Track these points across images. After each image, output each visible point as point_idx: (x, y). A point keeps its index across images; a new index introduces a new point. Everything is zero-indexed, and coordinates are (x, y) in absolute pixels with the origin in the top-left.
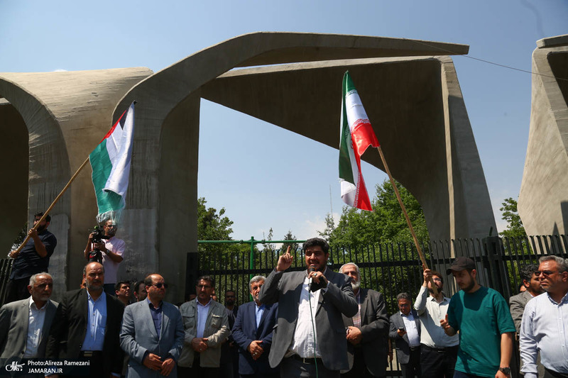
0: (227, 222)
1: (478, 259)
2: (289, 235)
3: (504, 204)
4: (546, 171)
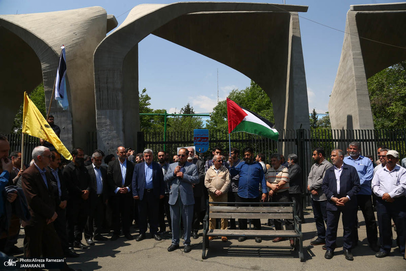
0: (148, 98)
1: (293, 140)
2: (188, 106)
4: (344, 87)
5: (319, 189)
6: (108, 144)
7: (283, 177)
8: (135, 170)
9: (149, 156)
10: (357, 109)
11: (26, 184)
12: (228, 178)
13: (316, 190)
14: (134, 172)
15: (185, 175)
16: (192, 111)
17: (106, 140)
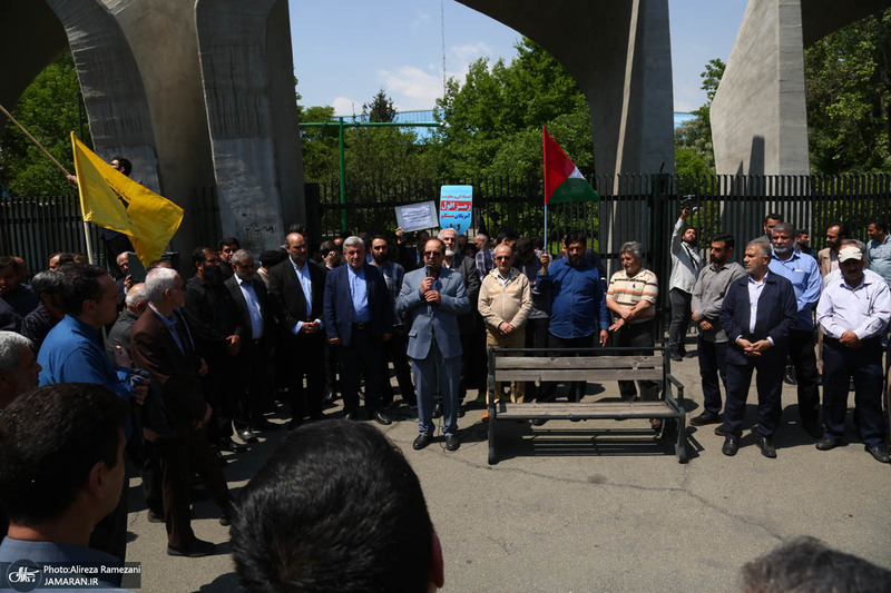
2: (381, 96)
3: (709, 68)
4: (753, 72)
5: (716, 320)
6: (244, 215)
7: (647, 294)
8: (327, 282)
9: (358, 252)
10: (777, 124)
11: (145, 356)
12: (527, 296)
13: (709, 321)
14: (326, 289)
15: (444, 296)
16: (390, 108)
17: (238, 207)
